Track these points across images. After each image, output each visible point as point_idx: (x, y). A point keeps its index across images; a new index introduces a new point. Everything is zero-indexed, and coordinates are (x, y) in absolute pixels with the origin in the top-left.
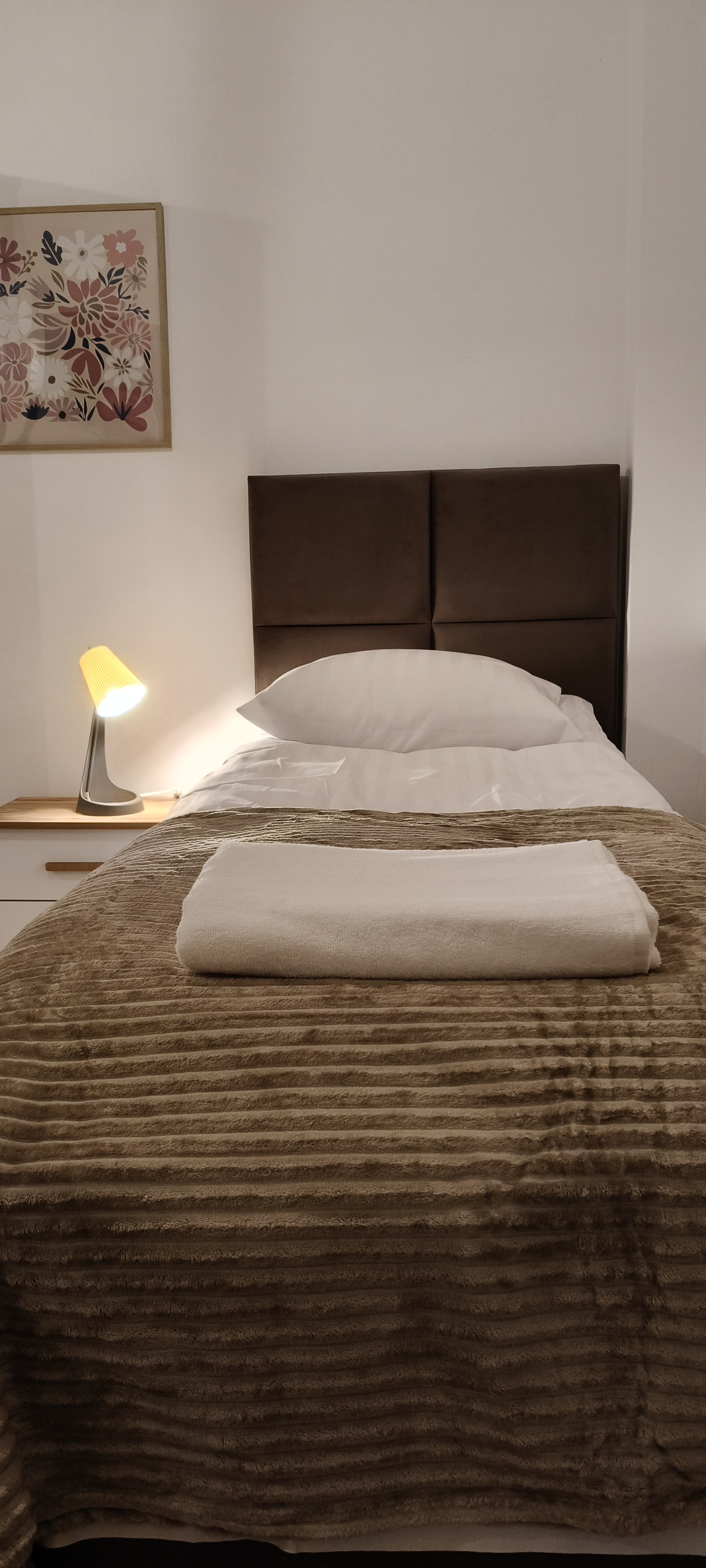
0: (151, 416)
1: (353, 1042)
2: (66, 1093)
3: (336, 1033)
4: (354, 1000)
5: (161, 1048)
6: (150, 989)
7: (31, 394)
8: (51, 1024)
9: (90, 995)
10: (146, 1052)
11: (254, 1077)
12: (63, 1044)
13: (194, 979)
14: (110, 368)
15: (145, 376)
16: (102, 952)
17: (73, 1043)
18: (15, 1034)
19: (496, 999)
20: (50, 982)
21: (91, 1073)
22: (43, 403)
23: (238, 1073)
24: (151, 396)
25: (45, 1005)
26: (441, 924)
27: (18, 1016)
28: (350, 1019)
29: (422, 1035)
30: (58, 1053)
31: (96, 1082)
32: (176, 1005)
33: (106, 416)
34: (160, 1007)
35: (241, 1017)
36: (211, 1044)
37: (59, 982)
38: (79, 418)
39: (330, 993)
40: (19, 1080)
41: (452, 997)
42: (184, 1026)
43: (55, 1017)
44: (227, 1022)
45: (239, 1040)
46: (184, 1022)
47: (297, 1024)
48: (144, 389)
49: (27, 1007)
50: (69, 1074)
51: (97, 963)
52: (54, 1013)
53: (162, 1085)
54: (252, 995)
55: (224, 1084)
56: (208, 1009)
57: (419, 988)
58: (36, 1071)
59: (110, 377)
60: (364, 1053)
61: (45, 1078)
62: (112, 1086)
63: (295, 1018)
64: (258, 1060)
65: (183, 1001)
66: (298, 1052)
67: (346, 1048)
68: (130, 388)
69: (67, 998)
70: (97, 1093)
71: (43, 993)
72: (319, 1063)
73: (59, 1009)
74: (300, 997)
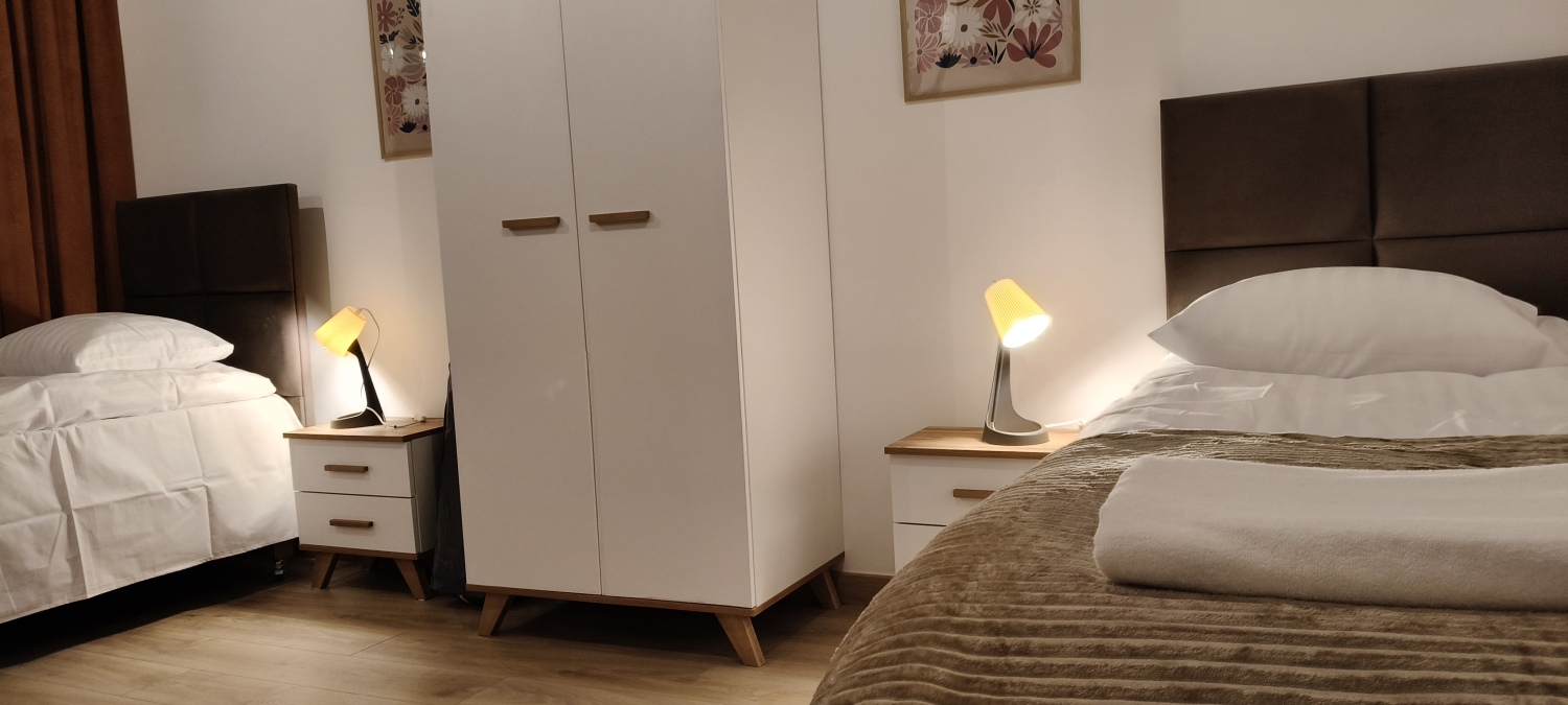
0: (1060, 52)
1: (1294, 663)
2: (987, 686)
3: (1272, 653)
4: (1292, 619)
5: (1081, 652)
6: (1068, 594)
7: (944, 44)
8: (971, 619)
9: (1007, 595)
10: (1065, 655)
11: (1179, 690)
12: (983, 639)
13: (1113, 588)
14: (1020, 10)
15: (1054, 14)
16: (1017, 555)
17: (992, 639)
18: (936, 626)
19: (1466, 628)
20: (968, 580)
21: (1010, 670)
22: (956, 51)
23: (1164, 684)
24: (1060, 33)
25: (963, 600)
26: (1397, 544)
27: (939, 609)
28: (1289, 639)
29: (1375, 662)
30: (977, 648)
31: (1016, 679)
32: (1096, 611)
33: (1016, 55)
34: (1078, 612)
35: (1165, 629)
36: (1134, 653)
37: (977, 580)
38: (988, 61)
39: (1265, 611)
40: (941, 669)
41: (1412, 623)
42: (1104, 632)
43: (974, 613)
44: (1150, 632)
45: (1163, 652)
46: (1104, 629)
47: (1227, 641)
48: (1053, 25)
49: (948, 601)
50: (989, 669)
51: (1013, 565)
52: (974, 609)
53: (1082, 688)
54: (1176, 608)
55: (1147, 694)
56: (1129, 618)
57: (1371, 612)
58: (956, 663)
59: (1021, 19)
60: (1306, 676)
61: (966, 671)
62: (1031, 684)
63: (1225, 634)
64: (1184, 674)
65: (1102, 608)
66: (1230, 668)
67: (1284, 669)
68: (1039, 27)
69: (986, 596)
70: (1017, 690)
71: (962, 590)
72: (1254, 683)
73: (978, 605)
74: (1230, 614)
